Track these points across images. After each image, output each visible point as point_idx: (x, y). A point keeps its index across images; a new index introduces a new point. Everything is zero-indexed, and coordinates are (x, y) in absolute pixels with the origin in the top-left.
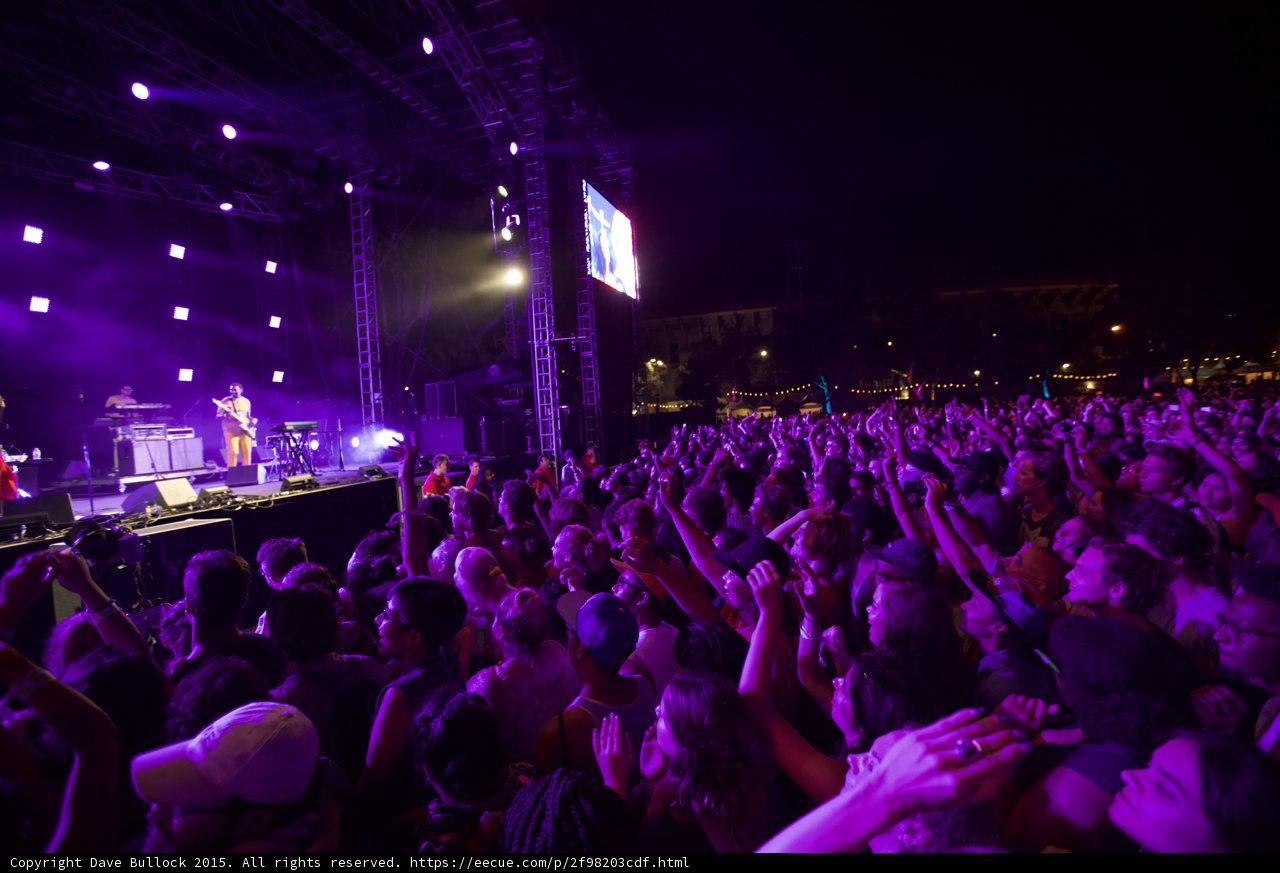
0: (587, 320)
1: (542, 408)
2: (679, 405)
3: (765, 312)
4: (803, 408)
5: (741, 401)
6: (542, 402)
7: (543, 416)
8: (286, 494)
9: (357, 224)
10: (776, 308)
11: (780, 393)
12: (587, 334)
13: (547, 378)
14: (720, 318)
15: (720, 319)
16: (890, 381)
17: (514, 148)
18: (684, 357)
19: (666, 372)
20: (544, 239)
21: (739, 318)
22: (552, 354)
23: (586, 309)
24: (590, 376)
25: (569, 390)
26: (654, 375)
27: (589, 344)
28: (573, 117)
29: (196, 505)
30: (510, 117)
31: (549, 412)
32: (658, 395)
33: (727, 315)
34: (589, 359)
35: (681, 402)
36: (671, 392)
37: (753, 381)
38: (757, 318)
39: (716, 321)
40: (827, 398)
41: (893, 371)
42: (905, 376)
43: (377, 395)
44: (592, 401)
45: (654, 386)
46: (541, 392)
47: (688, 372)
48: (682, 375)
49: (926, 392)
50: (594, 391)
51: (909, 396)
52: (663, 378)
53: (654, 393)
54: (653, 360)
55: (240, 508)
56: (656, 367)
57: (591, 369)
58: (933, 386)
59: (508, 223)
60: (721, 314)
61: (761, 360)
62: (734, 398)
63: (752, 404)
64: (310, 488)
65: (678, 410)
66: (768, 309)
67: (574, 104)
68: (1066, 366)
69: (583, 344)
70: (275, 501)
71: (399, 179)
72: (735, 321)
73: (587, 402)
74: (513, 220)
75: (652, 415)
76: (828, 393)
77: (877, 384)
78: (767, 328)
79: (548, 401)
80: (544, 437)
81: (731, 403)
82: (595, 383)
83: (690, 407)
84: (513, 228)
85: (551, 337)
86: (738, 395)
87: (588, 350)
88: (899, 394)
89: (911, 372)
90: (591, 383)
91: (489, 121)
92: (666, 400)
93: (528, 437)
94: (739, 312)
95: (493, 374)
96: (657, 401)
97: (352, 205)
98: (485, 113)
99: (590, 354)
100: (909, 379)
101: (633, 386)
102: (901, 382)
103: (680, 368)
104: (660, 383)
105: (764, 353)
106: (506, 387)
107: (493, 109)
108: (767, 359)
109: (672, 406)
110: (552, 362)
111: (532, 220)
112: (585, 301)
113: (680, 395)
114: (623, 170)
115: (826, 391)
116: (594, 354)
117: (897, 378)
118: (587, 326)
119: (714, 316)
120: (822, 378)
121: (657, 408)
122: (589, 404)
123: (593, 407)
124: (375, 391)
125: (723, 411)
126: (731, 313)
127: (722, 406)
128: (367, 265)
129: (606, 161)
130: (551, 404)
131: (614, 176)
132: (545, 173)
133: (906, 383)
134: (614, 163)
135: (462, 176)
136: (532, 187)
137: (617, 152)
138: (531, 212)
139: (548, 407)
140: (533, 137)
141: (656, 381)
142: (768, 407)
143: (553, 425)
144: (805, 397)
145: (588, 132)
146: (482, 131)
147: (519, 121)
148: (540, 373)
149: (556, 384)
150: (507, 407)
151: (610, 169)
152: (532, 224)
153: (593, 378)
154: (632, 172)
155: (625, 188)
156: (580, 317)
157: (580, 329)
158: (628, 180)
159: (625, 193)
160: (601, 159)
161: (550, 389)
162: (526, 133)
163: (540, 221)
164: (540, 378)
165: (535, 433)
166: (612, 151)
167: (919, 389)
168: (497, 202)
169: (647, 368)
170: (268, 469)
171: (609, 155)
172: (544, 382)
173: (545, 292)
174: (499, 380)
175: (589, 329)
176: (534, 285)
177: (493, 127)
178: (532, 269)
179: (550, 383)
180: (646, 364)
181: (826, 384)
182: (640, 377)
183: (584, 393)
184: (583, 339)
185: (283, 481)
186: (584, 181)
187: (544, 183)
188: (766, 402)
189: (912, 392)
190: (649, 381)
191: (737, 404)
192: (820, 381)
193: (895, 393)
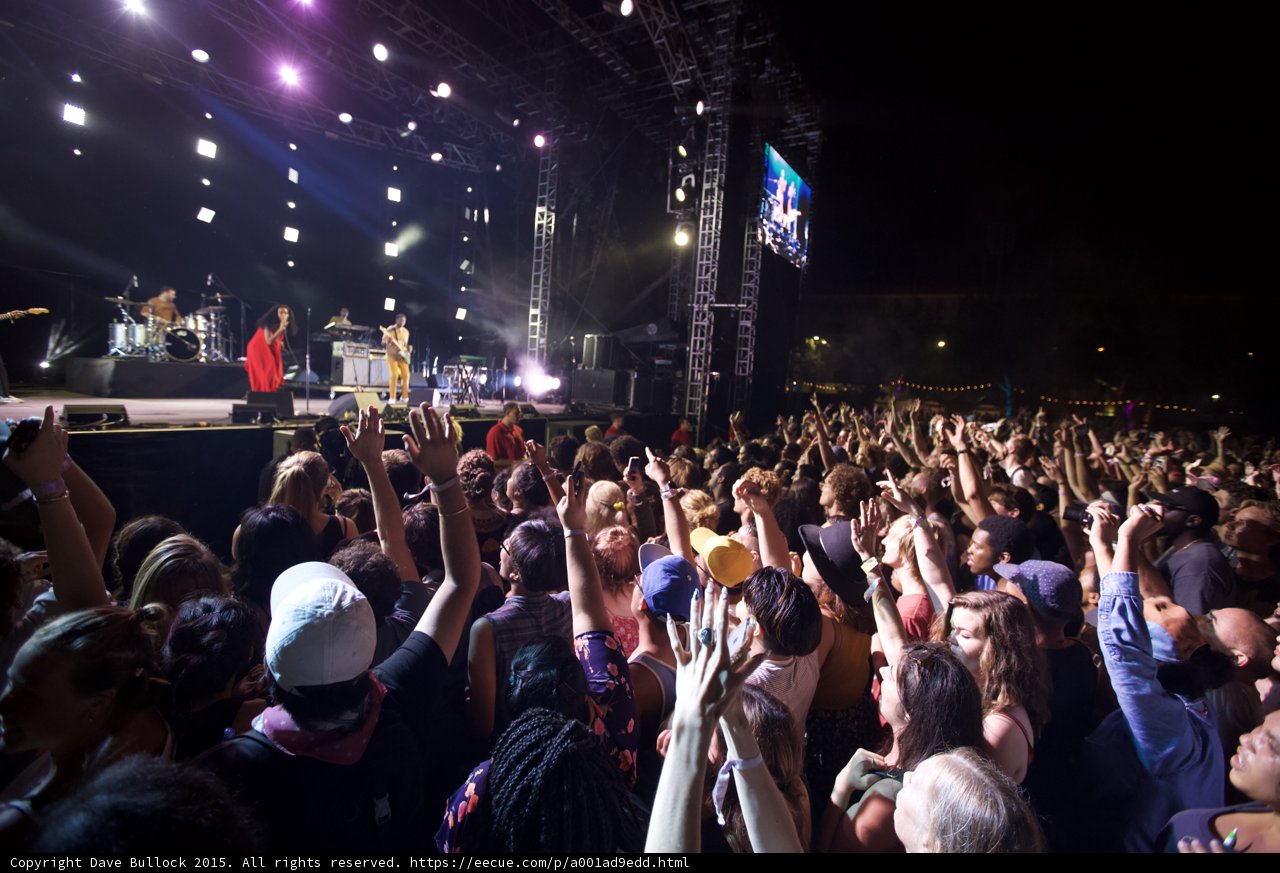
0: (751, 289)
1: (693, 372)
2: (836, 388)
3: (951, 299)
4: (978, 409)
5: (906, 392)
6: (694, 365)
7: (693, 380)
9: (544, 176)
10: (964, 296)
11: (952, 389)
12: (749, 303)
14: (897, 300)
15: (897, 304)
16: (1093, 393)
17: (700, 108)
18: (851, 339)
19: (828, 352)
21: (919, 305)
22: (710, 319)
23: (751, 277)
24: (746, 346)
25: (723, 354)
26: (816, 352)
27: (749, 314)
28: (766, 75)
30: (699, 75)
31: (700, 376)
32: (816, 374)
33: (906, 298)
34: (747, 329)
35: (840, 385)
36: (831, 373)
37: (924, 373)
38: (940, 305)
39: (893, 302)
40: (1009, 402)
41: (1099, 381)
42: (1115, 389)
43: (543, 340)
44: (744, 371)
45: (813, 365)
46: (694, 356)
47: (852, 355)
48: (846, 357)
49: (1137, 411)
50: (748, 362)
51: (1115, 413)
52: (824, 357)
53: (813, 371)
54: (816, 338)
56: (818, 345)
57: (747, 339)
58: (1150, 405)
59: (683, 183)
60: (899, 296)
61: (936, 351)
62: (899, 388)
64: (474, 417)
65: (835, 392)
66: (954, 296)
67: (767, 62)
69: (743, 313)
71: (586, 136)
72: (913, 305)
73: (738, 371)
74: (688, 181)
75: (803, 392)
76: (1011, 397)
77: (1074, 393)
78: (950, 316)
79: (700, 366)
80: (691, 401)
81: (894, 394)
82: (751, 355)
83: (849, 391)
84: (687, 190)
85: (711, 303)
86: (903, 386)
87: (748, 319)
88: (1102, 408)
89: (1123, 385)
90: (745, 353)
91: (677, 79)
92: (823, 381)
93: (676, 399)
94: (920, 296)
95: (650, 333)
96: (815, 380)
97: (540, 159)
98: (674, 70)
99: (748, 324)
100: (1119, 394)
101: (790, 362)
102: (1108, 396)
103: (846, 349)
104: (820, 362)
105: (941, 344)
106: (662, 346)
107: (683, 67)
108: (944, 351)
109: (829, 388)
110: (709, 328)
111: (707, 182)
112: (751, 269)
113: (840, 377)
114: (811, 134)
116: (753, 324)
117: (1103, 390)
118: (749, 295)
119: (891, 298)
120: (1007, 379)
121: (813, 387)
122: (740, 374)
123: (744, 378)
124: (541, 336)
125: (884, 400)
126: (911, 296)
128: (548, 217)
129: (795, 124)
130: (702, 369)
131: (800, 140)
132: (727, 134)
133: (1114, 397)
134: (803, 125)
135: (647, 134)
136: (712, 148)
137: (808, 114)
138: (708, 174)
139: (699, 371)
140: (720, 96)
141: (816, 360)
142: (937, 403)
143: (701, 390)
144: (982, 398)
145: (779, 92)
146: (670, 89)
147: (708, 79)
148: (696, 335)
149: (710, 350)
150: (659, 366)
151: (797, 132)
152: (706, 186)
153: (749, 349)
154: (820, 136)
155: (810, 153)
156: (744, 285)
157: (742, 297)
158: (815, 144)
159: (809, 158)
160: (789, 121)
161: (703, 354)
162: (715, 91)
163: (715, 184)
164: (695, 341)
165: (682, 395)
166: (802, 112)
167: (1131, 407)
168: (675, 162)
169: (809, 345)
170: (442, 395)
171: (798, 117)
172: (698, 346)
173: (711, 257)
174: (655, 339)
175: (751, 298)
176: (700, 247)
177: (680, 85)
178: (701, 232)
179: (704, 349)
180: (807, 341)
181: (1009, 386)
182: (799, 355)
183: (737, 361)
184: (743, 308)
185: (452, 407)
186: (767, 144)
187: (725, 145)
188: (935, 397)
189: (1119, 410)
190: (808, 358)
191: (901, 395)
192: (1003, 382)
193: (1096, 408)
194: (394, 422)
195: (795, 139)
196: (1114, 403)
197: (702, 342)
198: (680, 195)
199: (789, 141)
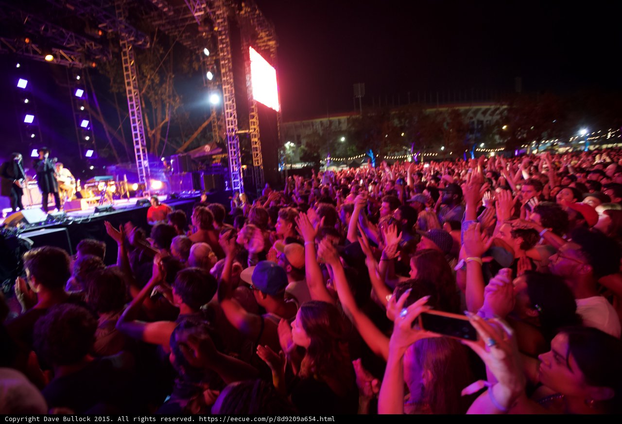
0: (254, 123)
1: (233, 167)
2: (302, 165)
3: (343, 118)
4: (361, 166)
5: (332, 163)
6: (233, 164)
7: (233, 171)
8: (97, 215)
9: (127, 69)
10: (349, 117)
11: (350, 158)
12: (255, 129)
15: (322, 123)
16: (403, 152)
18: (304, 141)
19: (295, 149)
20: (230, 79)
21: (331, 122)
22: (237, 140)
23: (254, 116)
25: (247, 158)
26: (289, 150)
27: (255, 135)
28: (243, 12)
29: (46, 222)
30: (208, 11)
31: (236, 169)
32: (291, 160)
33: (325, 120)
34: (256, 143)
35: (303, 163)
36: (298, 159)
37: (338, 153)
38: (340, 122)
39: (320, 122)
40: (373, 161)
41: (404, 147)
42: (410, 150)
43: (145, 162)
44: (258, 163)
45: (289, 156)
46: (232, 160)
47: (306, 149)
48: (303, 150)
49: (419, 158)
50: (259, 158)
52: (293, 152)
53: (289, 159)
54: (289, 143)
55: (71, 223)
56: (290, 146)
57: (257, 147)
58: (422, 155)
59: (210, 69)
60: (322, 120)
61: (340, 143)
62: (329, 161)
63: (337, 164)
64: (111, 211)
65: (302, 167)
66: (345, 117)
68: (482, 145)
69: (253, 135)
70: (92, 219)
71: (148, 44)
72: (328, 123)
73: (255, 164)
74: (213, 68)
75: (288, 170)
76: (374, 158)
77: (396, 154)
78: (344, 127)
79: (236, 163)
80: (234, 182)
81: (327, 164)
82: (260, 155)
83: (307, 166)
84: (213, 73)
85: (236, 131)
87: (255, 137)
88: (406, 158)
89: (412, 148)
90: (257, 154)
92: (295, 163)
93: (226, 182)
94: (331, 119)
95: (206, 151)
96: (291, 163)
97: (123, 58)
98: (194, 7)
99: (256, 140)
100: (412, 151)
101: (279, 156)
102: (408, 153)
103: (302, 147)
104: (292, 154)
105: (343, 139)
106: (214, 157)
107: (198, 5)
108: (344, 143)
109: (298, 166)
110: (237, 144)
111: (223, 68)
112: (253, 112)
113: (303, 160)
114: (271, 43)
115: (372, 157)
116: (258, 139)
117: (406, 151)
118: (254, 125)
119: (318, 120)
120: (371, 151)
121: (291, 166)
122: (257, 165)
123: (259, 167)
124: (144, 160)
126: (327, 119)
127: (323, 165)
128: (135, 93)
129: (262, 38)
130: (237, 165)
131: (266, 45)
132: (229, 43)
133: (410, 153)
134: (266, 39)
135: (184, 44)
136: (222, 50)
137: (267, 33)
138: (223, 64)
139: (236, 167)
141: (290, 154)
142: (345, 166)
143: (238, 176)
144: (363, 161)
145: (252, 21)
146: (193, 18)
148: (231, 148)
149: (240, 155)
151: (264, 42)
152: (223, 71)
153: (258, 152)
154: (275, 44)
155: (272, 53)
156: (251, 121)
157: (251, 127)
158: (274, 48)
159: (272, 55)
160: (259, 36)
161: (236, 157)
163: (227, 70)
164: (231, 152)
165: (229, 180)
166: (264, 32)
167: (416, 156)
168: (204, 58)
169: (286, 147)
170: (88, 202)
171: (263, 34)
172: (233, 154)
173: (232, 107)
174: (210, 153)
175: (256, 127)
176: (225, 103)
177: (199, 16)
178: (225, 95)
179: (236, 155)
180: (285, 145)
181: (372, 154)
182: (282, 152)
183: (254, 159)
184: (252, 132)
186: (250, 48)
187: (229, 48)
188: (344, 163)
189: (413, 158)
190: (286, 153)
191: (330, 164)
192: (369, 152)
193: (404, 159)
194: (56, 224)
195: (263, 46)
196: (410, 156)
197: (235, 152)
198: (210, 76)
199: (260, 47)
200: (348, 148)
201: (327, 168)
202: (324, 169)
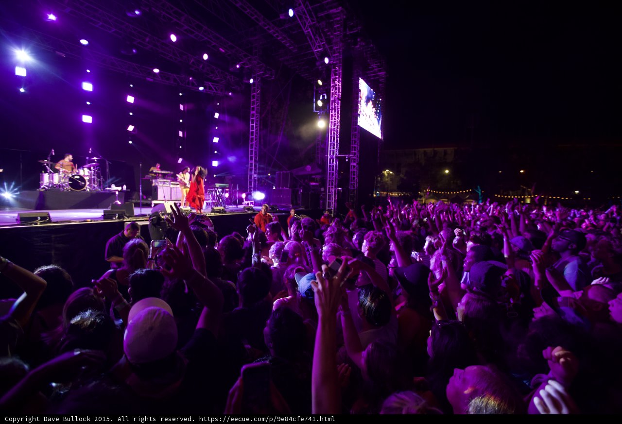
0: (355, 147)
1: (329, 188)
2: (398, 194)
3: (450, 150)
4: (466, 202)
5: (431, 195)
6: (329, 185)
7: (329, 192)
8: (213, 214)
9: (253, 97)
10: (456, 148)
11: (453, 193)
12: (355, 154)
13: (333, 174)
14: (425, 151)
15: (425, 153)
16: (520, 192)
17: (327, 60)
18: (404, 170)
19: (393, 177)
20: (338, 106)
21: (435, 153)
22: (336, 163)
23: (355, 142)
24: (354, 175)
25: (343, 181)
26: (387, 178)
27: (355, 159)
28: (358, 46)
30: (327, 46)
31: (332, 190)
32: (388, 188)
33: (429, 150)
34: (354, 166)
35: (399, 193)
36: (395, 188)
37: (439, 186)
38: (445, 153)
39: (423, 153)
40: (480, 198)
41: (522, 186)
42: (529, 190)
43: (255, 176)
44: (354, 187)
45: (387, 184)
46: (329, 180)
47: (405, 178)
48: (402, 179)
50: (355, 182)
51: (531, 201)
52: (391, 180)
53: (386, 187)
54: (387, 171)
56: (388, 174)
57: (354, 172)
58: (547, 197)
59: (321, 98)
60: (426, 149)
61: (445, 175)
62: (428, 193)
63: (438, 197)
64: (222, 213)
65: (398, 196)
66: (452, 148)
67: (359, 40)
69: (352, 159)
71: (273, 76)
72: (433, 153)
73: (351, 187)
74: (323, 97)
75: (383, 197)
76: (481, 195)
77: (511, 193)
78: (450, 158)
79: (332, 184)
80: (328, 202)
81: (426, 196)
82: (356, 178)
83: (404, 195)
84: (323, 100)
85: (336, 154)
86: (430, 192)
87: (354, 162)
88: (524, 199)
89: (533, 188)
90: (354, 178)
91: (316, 49)
92: (392, 191)
93: (321, 202)
94: (436, 149)
95: (308, 170)
96: (388, 191)
97: (252, 88)
98: (315, 45)
99: (355, 164)
100: (532, 192)
101: (375, 182)
102: (526, 193)
103: (401, 175)
104: (390, 182)
105: (447, 171)
106: (313, 177)
107: (319, 43)
108: (448, 175)
109: (395, 194)
110: (336, 166)
111: (332, 97)
112: (355, 138)
113: (399, 189)
114: (381, 73)
116: (357, 164)
117: (524, 190)
118: (355, 150)
119: (422, 150)
120: (479, 187)
121: (387, 194)
122: (352, 188)
123: (354, 190)
124: (255, 173)
125: (421, 199)
126: (431, 149)
127: (421, 197)
128: (256, 116)
129: (373, 69)
130: (334, 186)
131: (376, 76)
132: (341, 74)
133: (529, 194)
134: (376, 69)
135: (302, 75)
136: (334, 80)
137: (379, 64)
138: (333, 93)
139: (332, 188)
140: (337, 56)
141: (387, 181)
142: (446, 200)
143: (333, 197)
144: (468, 197)
145: (365, 54)
146: (313, 53)
147: (331, 48)
148: (330, 170)
149: (337, 177)
150: (313, 186)
151: (374, 72)
152: (332, 99)
154: (385, 74)
155: (381, 82)
156: (352, 145)
157: (351, 151)
158: (383, 78)
159: (381, 85)
160: (370, 68)
161: (334, 179)
162: (334, 54)
163: (336, 98)
164: (330, 173)
165: (324, 199)
166: (376, 63)
167: (537, 198)
168: (317, 88)
169: (384, 174)
171: (374, 66)
172: (331, 175)
173: (336, 132)
174: (310, 173)
175: (356, 152)
176: (330, 128)
177: (318, 51)
178: (330, 121)
179: (334, 177)
180: (383, 172)
181: (480, 190)
182: (379, 178)
183: (350, 183)
184: (352, 156)
185: (212, 209)
186: (360, 78)
187: (341, 79)
188: (445, 196)
189: (532, 199)
190: (384, 180)
191: (429, 196)
192: (477, 189)
193: (521, 199)
195: (373, 76)
196: (529, 197)
198: (320, 103)
199: (371, 77)
200: (452, 182)
201: (426, 199)
202: (422, 201)
